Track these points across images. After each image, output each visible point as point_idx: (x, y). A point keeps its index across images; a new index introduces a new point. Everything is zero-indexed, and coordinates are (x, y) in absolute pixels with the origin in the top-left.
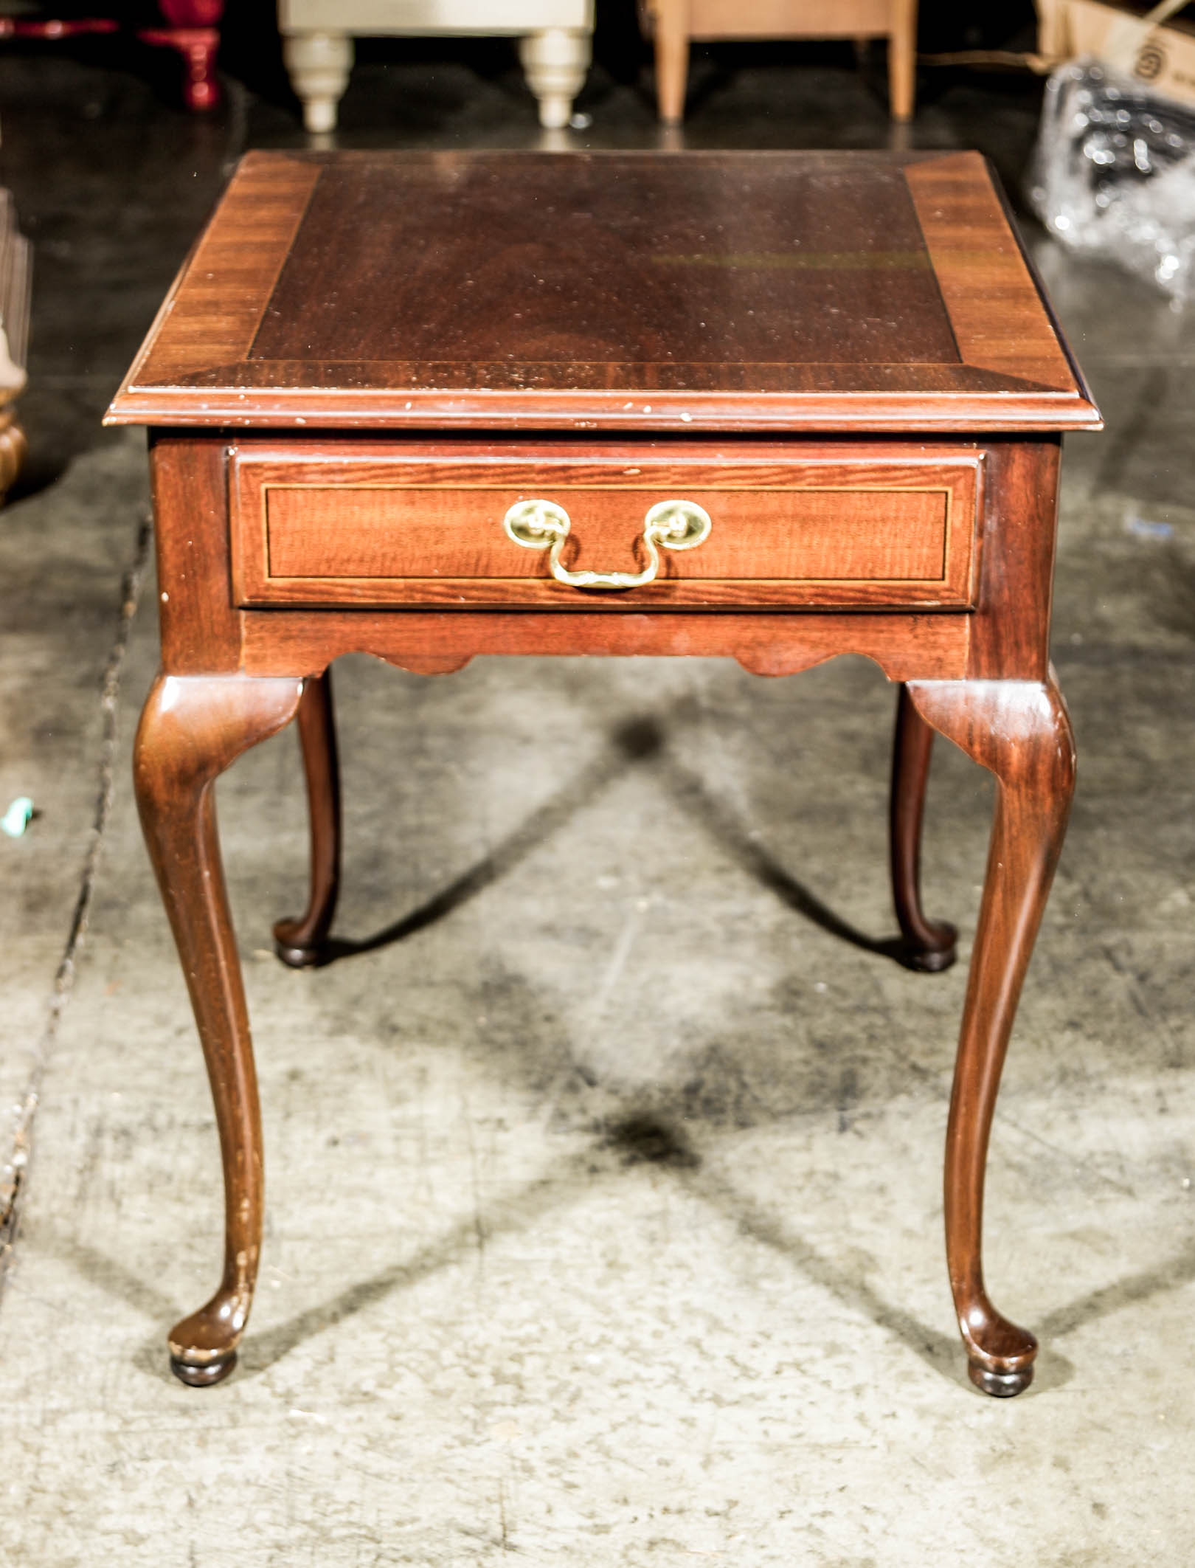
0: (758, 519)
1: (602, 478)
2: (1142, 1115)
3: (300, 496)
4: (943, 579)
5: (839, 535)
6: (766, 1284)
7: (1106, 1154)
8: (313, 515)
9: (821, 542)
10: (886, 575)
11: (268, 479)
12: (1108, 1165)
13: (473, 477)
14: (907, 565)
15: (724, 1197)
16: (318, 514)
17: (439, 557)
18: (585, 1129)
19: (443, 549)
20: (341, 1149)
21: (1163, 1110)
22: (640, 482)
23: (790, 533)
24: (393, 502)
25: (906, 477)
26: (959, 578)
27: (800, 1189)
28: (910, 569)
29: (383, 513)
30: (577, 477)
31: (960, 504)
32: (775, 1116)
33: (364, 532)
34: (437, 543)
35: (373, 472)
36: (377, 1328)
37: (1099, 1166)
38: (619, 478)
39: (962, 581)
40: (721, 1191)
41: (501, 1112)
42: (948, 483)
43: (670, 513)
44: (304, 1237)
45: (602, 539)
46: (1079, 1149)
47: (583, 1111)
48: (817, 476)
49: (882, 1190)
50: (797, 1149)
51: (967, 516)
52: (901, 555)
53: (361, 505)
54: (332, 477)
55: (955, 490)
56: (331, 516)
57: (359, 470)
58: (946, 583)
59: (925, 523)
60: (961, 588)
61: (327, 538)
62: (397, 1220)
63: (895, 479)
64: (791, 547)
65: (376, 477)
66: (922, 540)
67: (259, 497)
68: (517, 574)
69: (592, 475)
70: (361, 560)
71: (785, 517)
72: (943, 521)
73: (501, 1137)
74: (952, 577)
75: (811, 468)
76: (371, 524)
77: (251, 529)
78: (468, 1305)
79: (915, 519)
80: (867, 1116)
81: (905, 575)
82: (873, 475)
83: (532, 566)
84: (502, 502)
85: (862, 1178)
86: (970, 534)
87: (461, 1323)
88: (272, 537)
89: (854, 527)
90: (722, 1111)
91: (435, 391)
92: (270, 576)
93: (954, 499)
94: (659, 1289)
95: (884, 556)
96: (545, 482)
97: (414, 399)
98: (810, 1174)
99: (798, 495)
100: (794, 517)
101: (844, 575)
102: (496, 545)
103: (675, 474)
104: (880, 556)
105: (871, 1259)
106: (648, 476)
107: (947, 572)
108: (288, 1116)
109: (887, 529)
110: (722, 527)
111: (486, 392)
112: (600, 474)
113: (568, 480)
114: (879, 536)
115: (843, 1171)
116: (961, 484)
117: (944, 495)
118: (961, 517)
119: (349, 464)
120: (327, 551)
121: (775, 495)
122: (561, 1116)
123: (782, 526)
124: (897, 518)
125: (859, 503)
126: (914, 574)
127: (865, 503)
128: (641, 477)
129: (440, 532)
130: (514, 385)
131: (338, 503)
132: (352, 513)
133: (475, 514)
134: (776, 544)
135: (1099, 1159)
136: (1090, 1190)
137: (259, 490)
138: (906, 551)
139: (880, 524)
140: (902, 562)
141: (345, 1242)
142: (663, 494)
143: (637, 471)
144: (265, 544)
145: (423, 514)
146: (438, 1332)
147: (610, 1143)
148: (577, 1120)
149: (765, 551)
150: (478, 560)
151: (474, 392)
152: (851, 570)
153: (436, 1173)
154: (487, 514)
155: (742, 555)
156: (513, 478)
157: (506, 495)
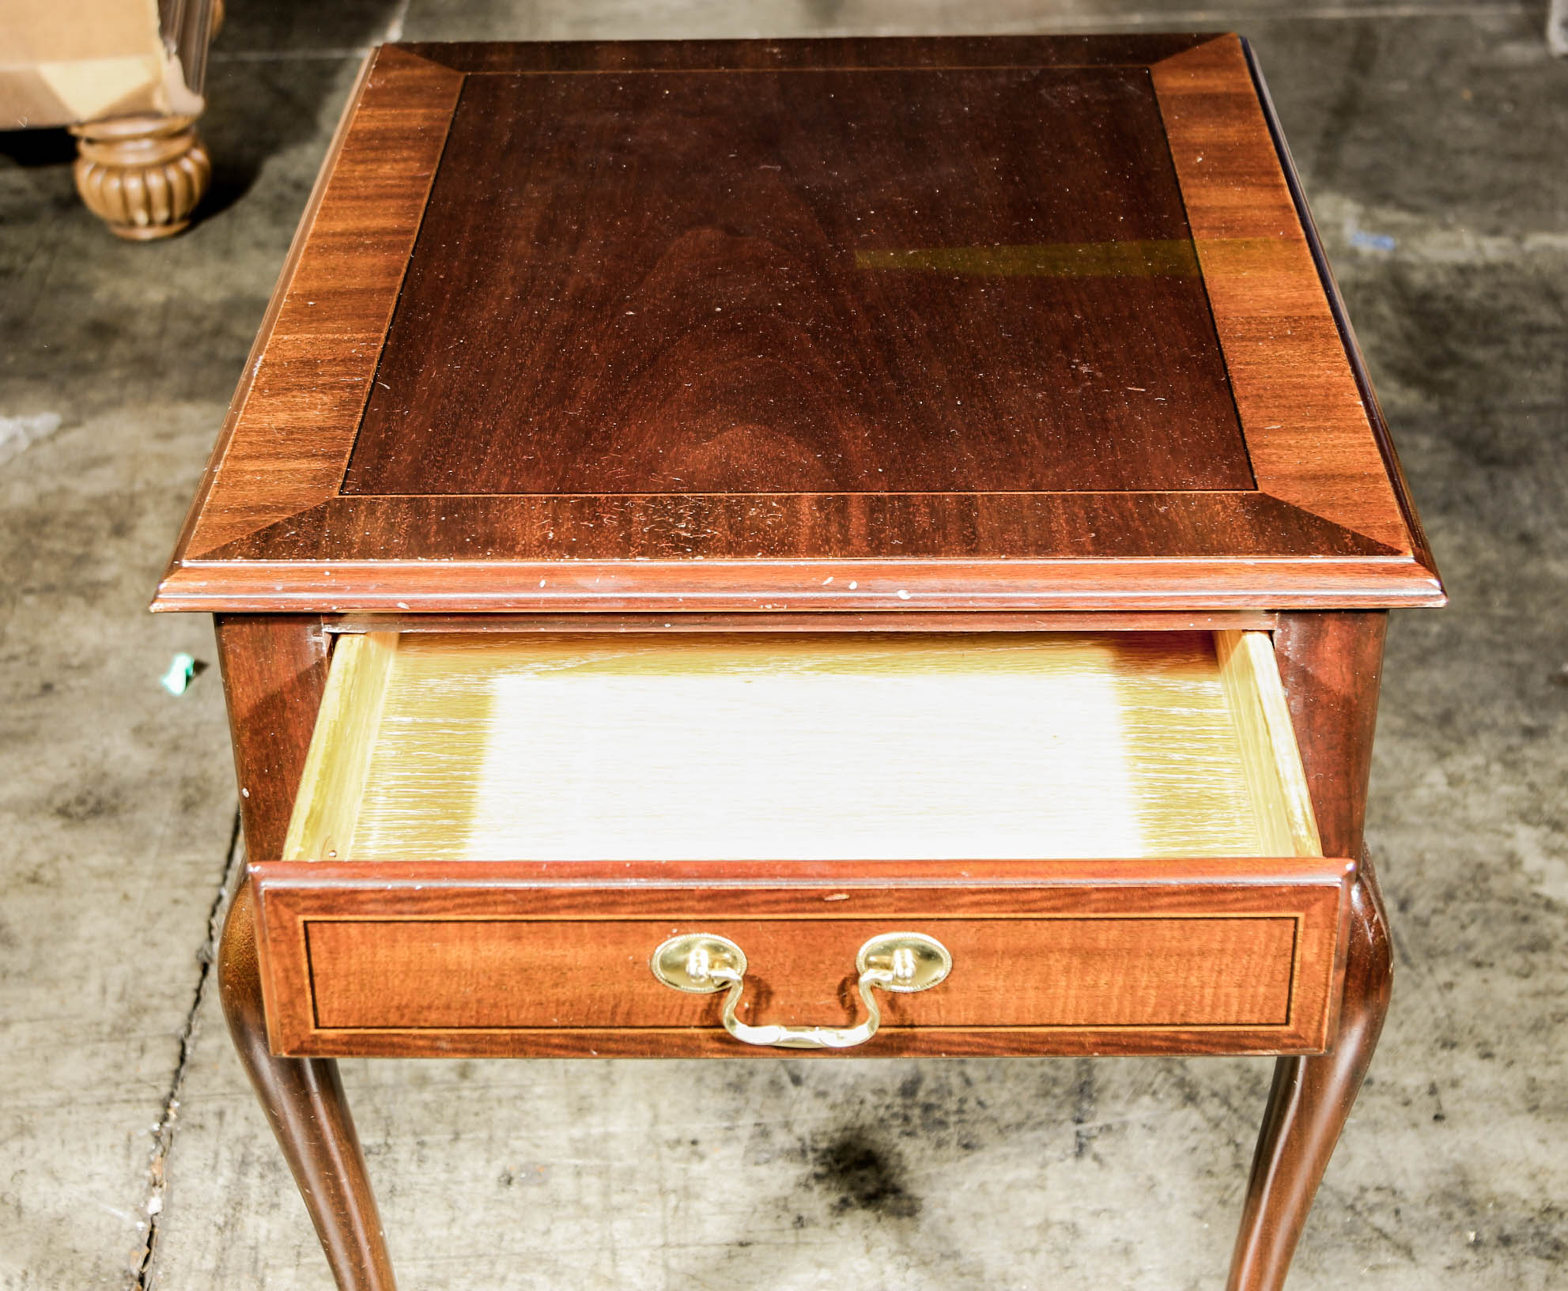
0: (1019, 954)
1: (793, 906)
2: (1414, 1125)
3: (354, 930)
4: (1287, 1023)
5: (1137, 972)
7: (1379, 1189)
8: (375, 954)
9: (1108, 980)
10: (1204, 1019)
11: (306, 911)
12: (1380, 1206)
13: (604, 906)
14: (1235, 1008)
15: (948, 1265)
16: (382, 954)
17: (559, 1003)
18: (789, 1154)
19: (565, 993)
20: (514, 1190)
22: (849, 910)
23: (1067, 970)
24: (489, 937)
25: (1237, 900)
26: (1309, 1022)
27: (1034, 1251)
28: (1239, 1013)
29: (476, 950)
30: (756, 905)
31: (1315, 933)
32: (1003, 1131)
33: (447, 972)
34: (556, 985)
35: (458, 901)
37: (1371, 1210)
38: (817, 905)
39: (1315, 1024)
40: (943, 1256)
41: (696, 1128)
42: (1298, 908)
43: (889, 949)
45: (795, 980)
47: (787, 1125)
48: (1107, 901)
49: (1127, 1251)
50: (1027, 1185)
51: (1326, 947)
52: (1227, 995)
53: (444, 941)
54: (398, 907)
55: (1307, 916)
56: (402, 953)
57: (438, 898)
58: (1291, 1028)
59: (1264, 957)
60: (1312, 1035)
61: (397, 982)
63: (1223, 902)
64: (1068, 987)
65: (462, 906)
66: (1258, 977)
67: (295, 933)
68: (673, 1022)
69: (777, 902)
70: (448, 1007)
71: (1062, 950)
72: (1289, 953)
73: (697, 1168)
74: (1299, 1021)
75: (1098, 890)
76: (459, 964)
77: (286, 970)
79: (1250, 952)
80: (1107, 1129)
81: (1232, 1019)
82: (1190, 898)
83: (694, 1013)
84: (648, 936)
85: (1102, 1233)
86: (1328, 970)
88: (317, 980)
89: (1159, 962)
90: (942, 1124)
91: (576, 562)
92: (317, 1027)
93: (1306, 926)
95: (1202, 996)
96: (710, 911)
97: (550, 573)
98: (1046, 1226)
99: (1079, 923)
100: (1073, 951)
101: (1145, 1021)
102: (640, 988)
103: (900, 899)
104: (1197, 997)
106: (859, 903)
107: (1292, 1015)
108: (457, 1137)
109: (1208, 964)
110: (968, 964)
111: (643, 562)
112: (790, 901)
113: (744, 908)
114: (1195, 973)
115: (1083, 1222)
116: (1317, 909)
117: (1292, 922)
118: (1315, 950)
119: (423, 890)
120: (397, 998)
121: (1046, 923)
122: (763, 1132)
123: (1056, 962)
124: (1222, 951)
125: (1168, 934)
126: (1244, 1018)
127: (1176, 934)
128: (851, 903)
129: (560, 973)
130: (680, 547)
131: (411, 938)
132: (432, 951)
133: (610, 951)
134: (1045, 983)
135: (1372, 1197)
136: (1363, 1248)
137: (295, 924)
138: (1235, 991)
139: (1197, 959)
140: (1227, 1004)
142: (881, 924)
143: (844, 896)
144: (308, 990)
145: (534, 951)
147: (818, 1177)
148: (782, 1140)
149: (1031, 993)
150: (616, 1006)
151: (628, 563)
152: (1155, 1014)
153: (621, 1226)
154: (626, 951)
155: (998, 997)
156: (664, 906)
157: (654, 927)
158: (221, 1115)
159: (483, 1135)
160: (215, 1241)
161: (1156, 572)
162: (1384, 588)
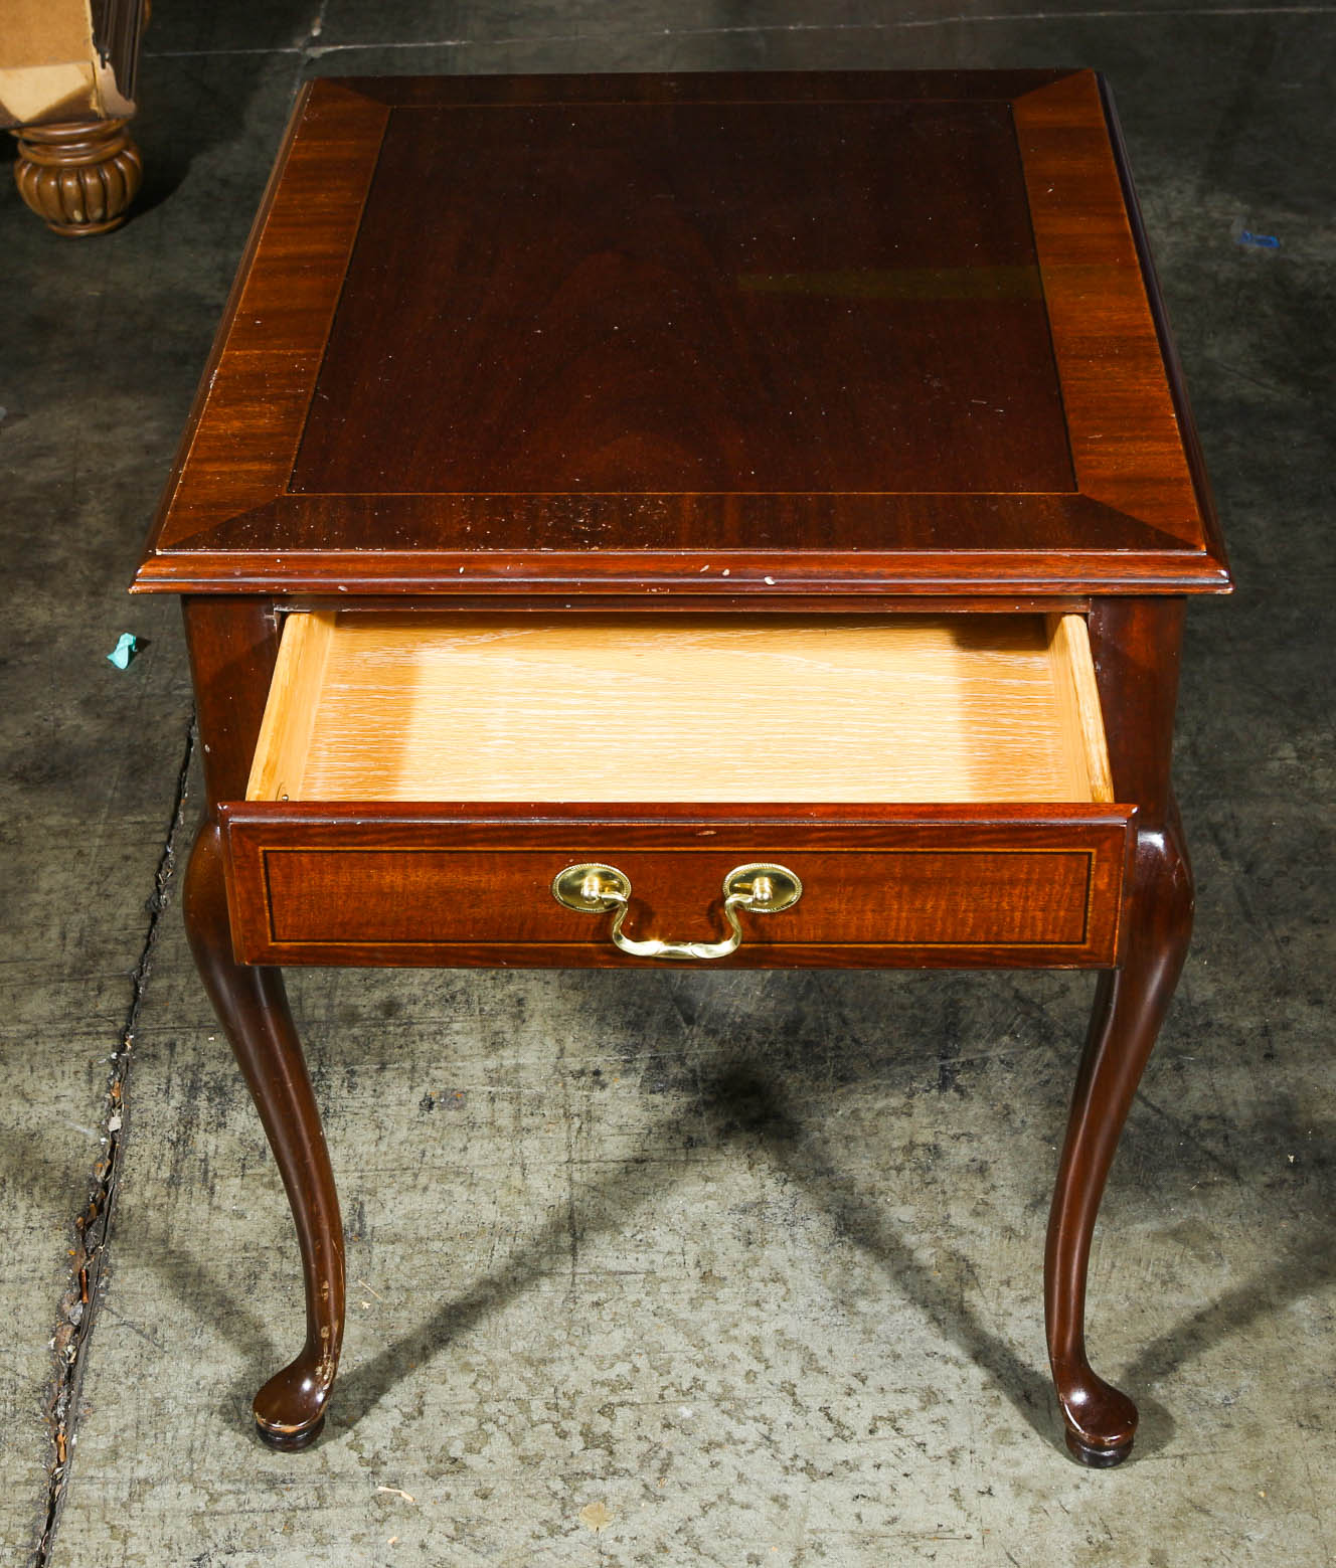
0: (857, 881)
1: (669, 840)
2: (1247, 1063)
3: (305, 859)
4: (1084, 942)
5: (958, 899)
6: (862, 1305)
7: (1211, 1118)
8: (322, 878)
9: (933, 905)
10: (1015, 937)
11: (265, 844)
12: (1211, 1133)
13: (513, 841)
14: (1040, 928)
15: (821, 1180)
16: (328, 879)
17: (475, 921)
18: (682, 1085)
19: (479, 912)
20: (435, 1113)
21: (1269, 1056)
22: (716, 844)
23: (899, 895)
24: (417, 865)
25: (1040, 838)
26: (1102, 941)
27: (899, 1169)
28: (1044, 932)
29: (407, 877)
30: (638, 839)
31: (1106, 866)
32: (876, 1066)
33: (381, 894)
34: (471, 907)
35: (393, 834)
36: (467, 1367)
37: (1203, 1136)
38: (691, 840)
39: (1107, 943)
40: (819, 1173)
41: (598, 1061)
42: (1091, 845)
43: (750, 877)
44: (396, 1239)
45: (672, 902)
46: (1182, 1110)
47: (681, 1059)
48: (932, 838)
49: (982, 1170)
50: (895, 1112)
51: (1115, 878)
52: (1033, 918)
53: (380, 868)
54: (342, 839)
55: (1099, 852)
56: (345, 879)
57: (373, 832)
58: (1087, 946)
59: (1063, 886)
60: (1104, 952)
61: (340, 903)
62: (490, 1214)
63: (1028, 840)
64: (900, 910)
65: (394, 839)
66: (1059, 902)
67: (257, 861)
68: (570, 938)
69: (657, 837)
70: (383, 924)
71: (894, 879)
72: (1085, 883)
73: (598, 1095)
74: (1093, 941)
75: (923, 829)
76: (392, 887)
77: (249, 893)
78: (560, 1335)
79: (1052, 882)
80: (969, 1065)
81: (1038, 938)
82: (1002, 836)
83: (588, 929)
84: (550, 865)
85: (962, 1153)
86: (1117, 897)
87: (552, 1361)
88: (274, 901)
89: (976, 890)
90: (822, 1059)
91: (490, 552)
92: (274, 940)
93: (1098, 860)
94: (753, 1312)
95: (1012, 919)
96: (601, 844)
97: (467, 561)
98: (910, 1148)
99: (908, 856)
100: (904, 879)
101: (963, 939)
102: (542, 908)
103: (758, 835)
104: (1008, 920)
105: (970, 1268)
106: (724, 838)
107: (1088, 935)
108: (383, 1067)
109: (1016, 892)
110: (816, 890)
111: (546, 552)
112: (666, 836)
113: (628, 842)
114: (1006, 899)
115: (944, 1144)
116: (1107, 845)
117: (1087, 857)
118: (1106, 880)
119: (362, 825)
120: (340, 916)
121: (881, 856)
122: (658, 1065)
123: (890, 889)
124: (1028, 880)
125: (983, 866)
126: (1049, 937)
127: (990, 865)
128: (718, 838)
129: (476, 895)
130: (577, 540)
131: (352, 866)
132: (370, 876)
133: (518, 877)
134: (881, 907)
135: (1204, 1125)
136: (1193, 1170)
137: (256, 853)
138: (1039, 914)
139: (1008, 887)
140: (1034, 925)
141: (436, 1245)
142: (744, 856)
143: (712, 833)
144: (267, 908)
145: (454, 878)
146: (529, 1373)
147: (707, 1104)
148: (675, 1071)
149: (869, 915)
150: (522, 924)
151: (534, 552)
152: (973, 933)
154: (531, 877)
155: (842, 918)
156: (563, 840)
157: (554, 858)
158: (171, 1046)
159: (407, 1065)
160: (169, 1155)
161: (986, 562)
162: (1180, 577)
